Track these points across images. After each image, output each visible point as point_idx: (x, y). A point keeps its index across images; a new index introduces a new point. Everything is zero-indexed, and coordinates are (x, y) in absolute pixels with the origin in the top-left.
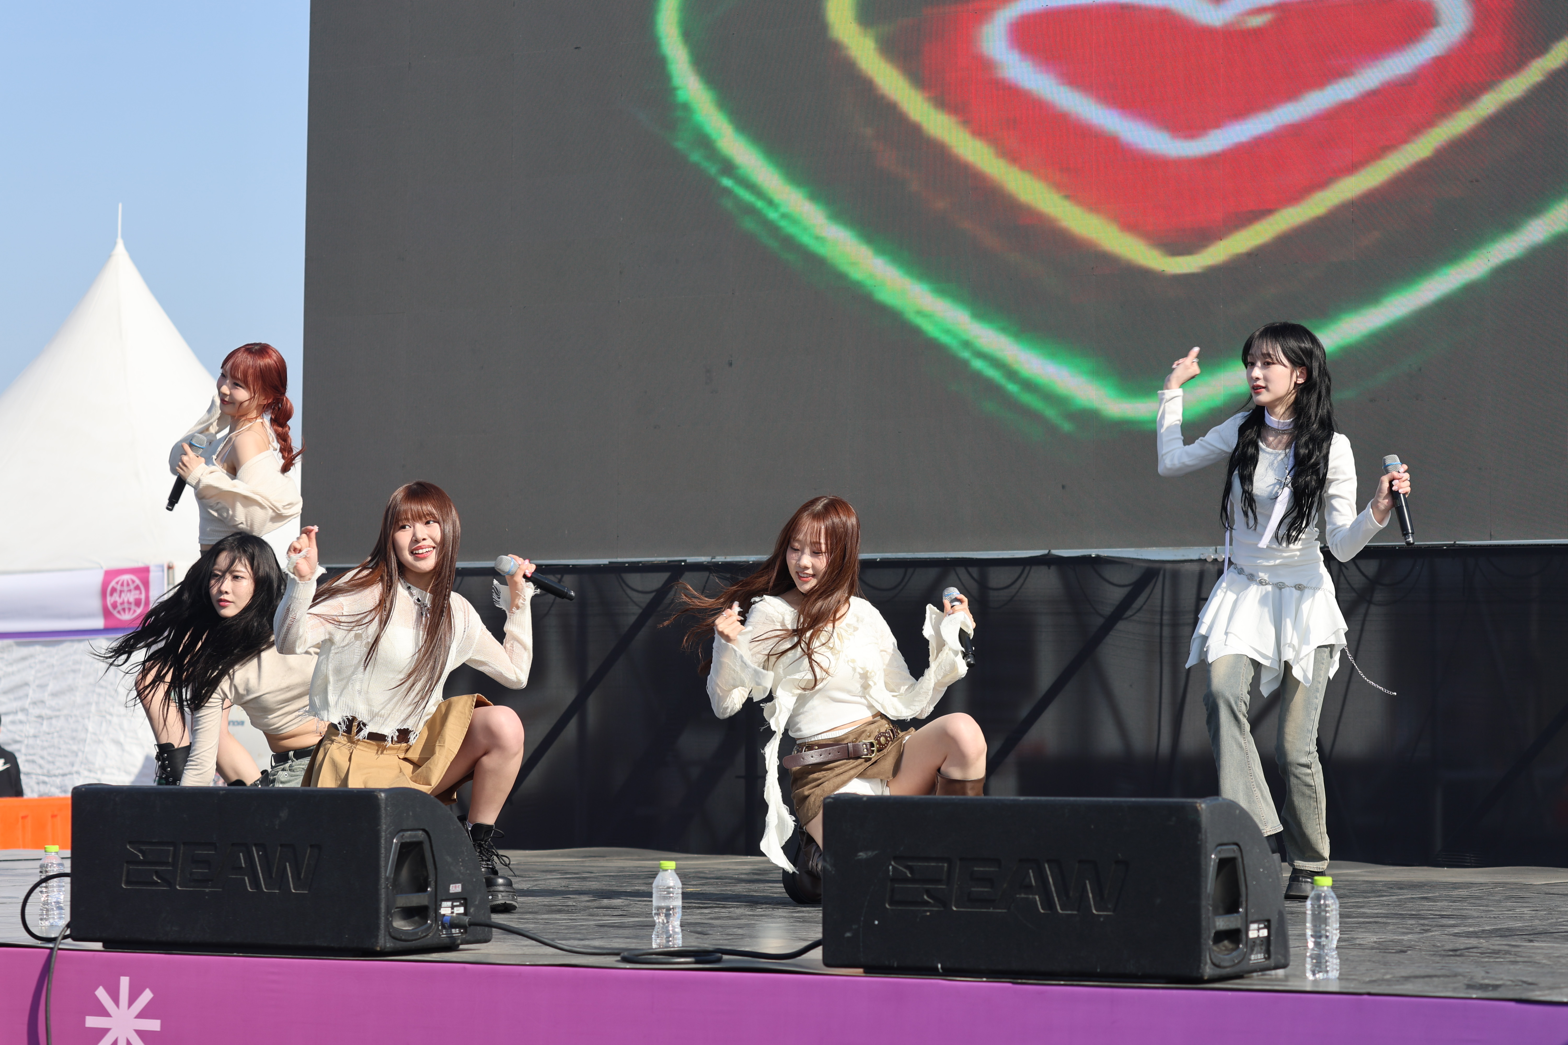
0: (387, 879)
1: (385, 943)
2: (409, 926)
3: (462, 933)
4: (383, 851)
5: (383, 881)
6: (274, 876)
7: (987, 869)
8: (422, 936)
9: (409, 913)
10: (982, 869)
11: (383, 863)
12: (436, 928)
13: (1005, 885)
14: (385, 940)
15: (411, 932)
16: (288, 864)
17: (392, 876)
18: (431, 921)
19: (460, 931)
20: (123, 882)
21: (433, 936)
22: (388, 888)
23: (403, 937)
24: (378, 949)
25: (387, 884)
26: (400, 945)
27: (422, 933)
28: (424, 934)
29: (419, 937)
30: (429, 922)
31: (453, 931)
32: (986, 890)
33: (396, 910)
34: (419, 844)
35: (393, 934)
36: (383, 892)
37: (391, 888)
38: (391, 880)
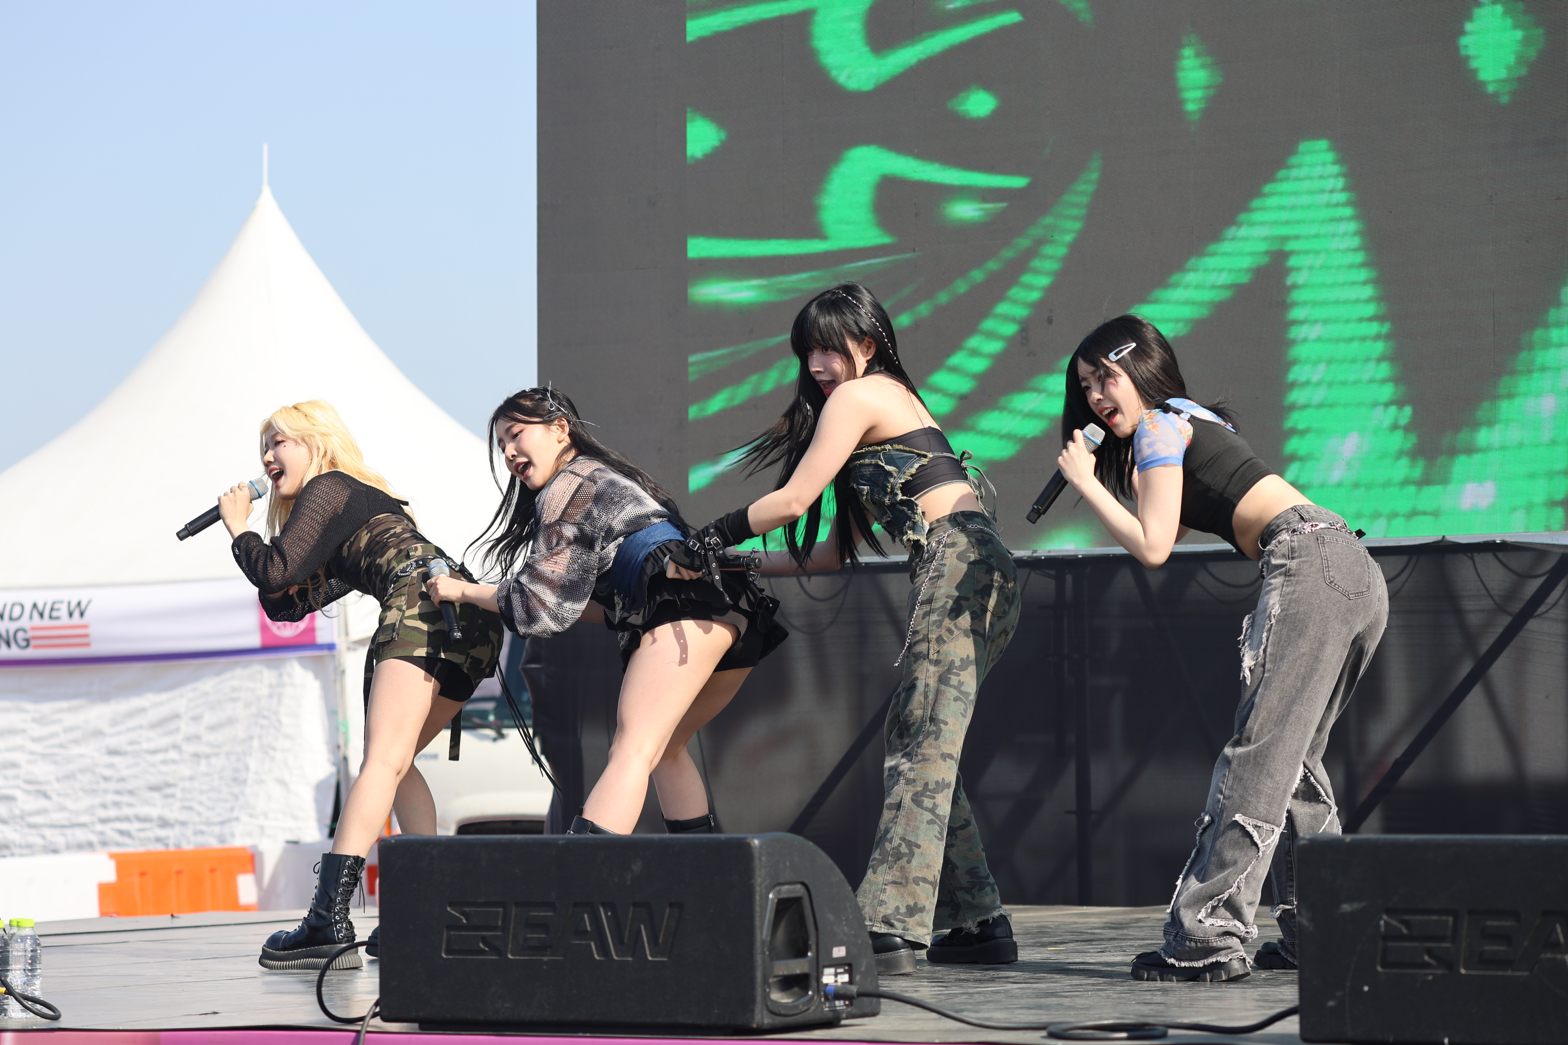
0: (763, 942)
1: (763, 1018)
2: (788, 998)
3: (846, 1005)
4: (758, 909)
5: (758, 945)
6: (626, 940)
7: (1503, 923)
8: (803, 1010)
9: (789, 983)
10: (1496, 923)
11: (758, 924)
12: (818, 1000)
13: (1526, 943)
14: (762, 1015)
15: (791, 1005)
16: (642, 926)
17: (769, 939)
18: (813, 992)
19: (844, 1003)
20: (443, 951)
21: (815, 1010)
22: (764, 953)
23: (782, 1012)
24: (755, 1026)
25: (763, 949)
26: (779, 1021)
27: (803, 1006)
28: (806, 1008)
29: (799, 1011)
30: (810, 993)
31: (837, 1003)
32: (1502, 948)
33: (776, 979)
34: (798, 900)
35: (771, 1008)
36: (759, 958)
37: (767, 953)
38: (767, 944)
